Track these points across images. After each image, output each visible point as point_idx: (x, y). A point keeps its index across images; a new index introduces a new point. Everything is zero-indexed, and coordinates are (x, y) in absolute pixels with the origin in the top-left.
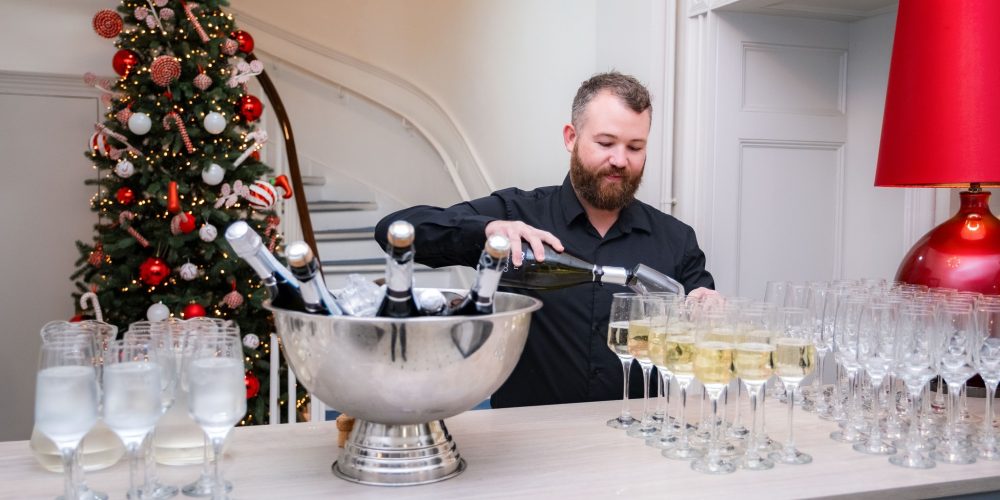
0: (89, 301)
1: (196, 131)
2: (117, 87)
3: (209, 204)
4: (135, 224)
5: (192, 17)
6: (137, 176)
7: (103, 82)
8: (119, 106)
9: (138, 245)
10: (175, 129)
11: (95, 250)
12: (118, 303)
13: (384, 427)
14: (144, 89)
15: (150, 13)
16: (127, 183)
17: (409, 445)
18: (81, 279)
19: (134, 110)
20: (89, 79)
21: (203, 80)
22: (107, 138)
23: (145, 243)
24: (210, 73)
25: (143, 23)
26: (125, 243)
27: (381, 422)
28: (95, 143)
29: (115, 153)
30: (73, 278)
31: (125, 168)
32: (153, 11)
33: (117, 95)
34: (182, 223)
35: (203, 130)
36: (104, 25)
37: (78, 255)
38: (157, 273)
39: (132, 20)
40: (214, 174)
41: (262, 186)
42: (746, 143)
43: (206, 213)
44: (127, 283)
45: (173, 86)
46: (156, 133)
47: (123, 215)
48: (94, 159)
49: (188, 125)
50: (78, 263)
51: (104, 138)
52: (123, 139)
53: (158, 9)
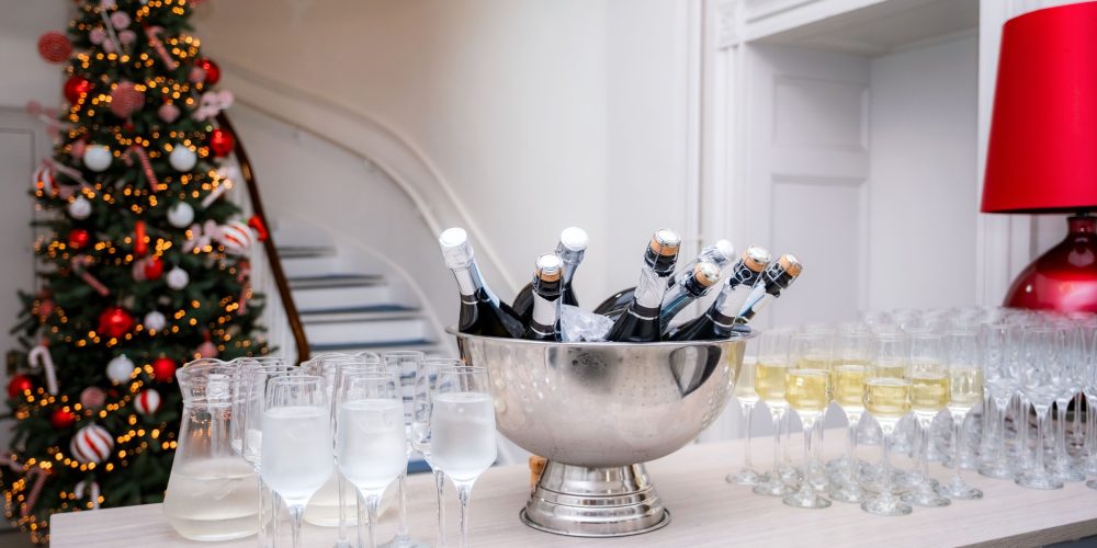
0: (40, 358)
1: (162, 167)
2: (65, 118)
3: (176, 248)
4: (92, 270)
5: (155, 42)
6: (93, 216)
7: (50, 113)
8: (68, 140)
9: (95, 294)
10: (137, 165)
11: (41, 300)
12: (72, 358)
13: (586, 469)
14: (100, 119)
15: (108, 36)
16: (80, 224)
17: (613, 491)
18: (23, 333)
19: (88, 143)
20: (33, 109)
21: (169, 111)
22: (55, 174)
23: (104, 291)
24: (177, 103)
25: (100, 48)
26: (81, 291)
27: (582, 465)
28: (40, 180)
29: (65, 191)
30: (13, 332)
31: (80, 208)
32: (112, 33)
33: (65, 127)
34: (148, 269)
35: (170, 166)
36: (51, 49)
37: (18, 306)
38: (118, 325)
39: (85, 43)
40: (182, 214)
41: (236, 228)
42: (778, 179)
43: (174, 257)
44: (84, 335)
45: (136, 117)
46: (116, 169)
47: (76, 261)
48: (39, 198)
49: (153, 161)
50: (21, 315)
51: (51, 174)
52: (76, 175)
53: (117, 32)
